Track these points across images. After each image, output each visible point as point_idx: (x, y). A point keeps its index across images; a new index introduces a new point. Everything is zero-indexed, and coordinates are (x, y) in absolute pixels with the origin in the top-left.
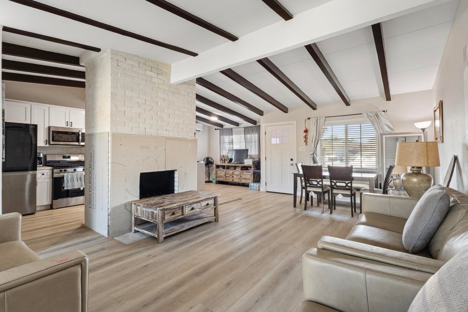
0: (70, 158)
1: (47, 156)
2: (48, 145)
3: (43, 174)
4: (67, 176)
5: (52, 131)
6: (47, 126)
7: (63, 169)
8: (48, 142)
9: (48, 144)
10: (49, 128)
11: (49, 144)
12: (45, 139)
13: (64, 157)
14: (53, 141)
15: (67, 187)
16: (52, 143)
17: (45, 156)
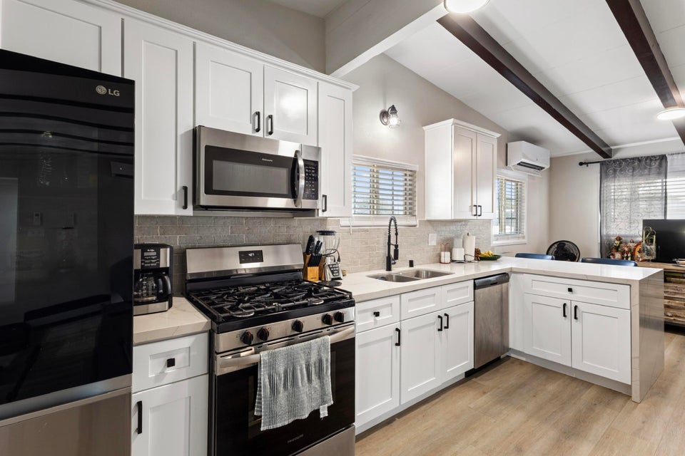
0: (261, 260)
1: (190, 254)
2: (190, 211)
3: (171, 363)
4: (272, 366)
5: (207, 148)
6: (186, 126)
7: (252, 330)
8: (189, 195)
9: (190, 207)
10: (195, 133)
11: (197, 207)
12: (179, 186)
13: (244, 257)
14: (209, 191)
15: (273, 417)
16: (205, 199)
17: (180, 257)
